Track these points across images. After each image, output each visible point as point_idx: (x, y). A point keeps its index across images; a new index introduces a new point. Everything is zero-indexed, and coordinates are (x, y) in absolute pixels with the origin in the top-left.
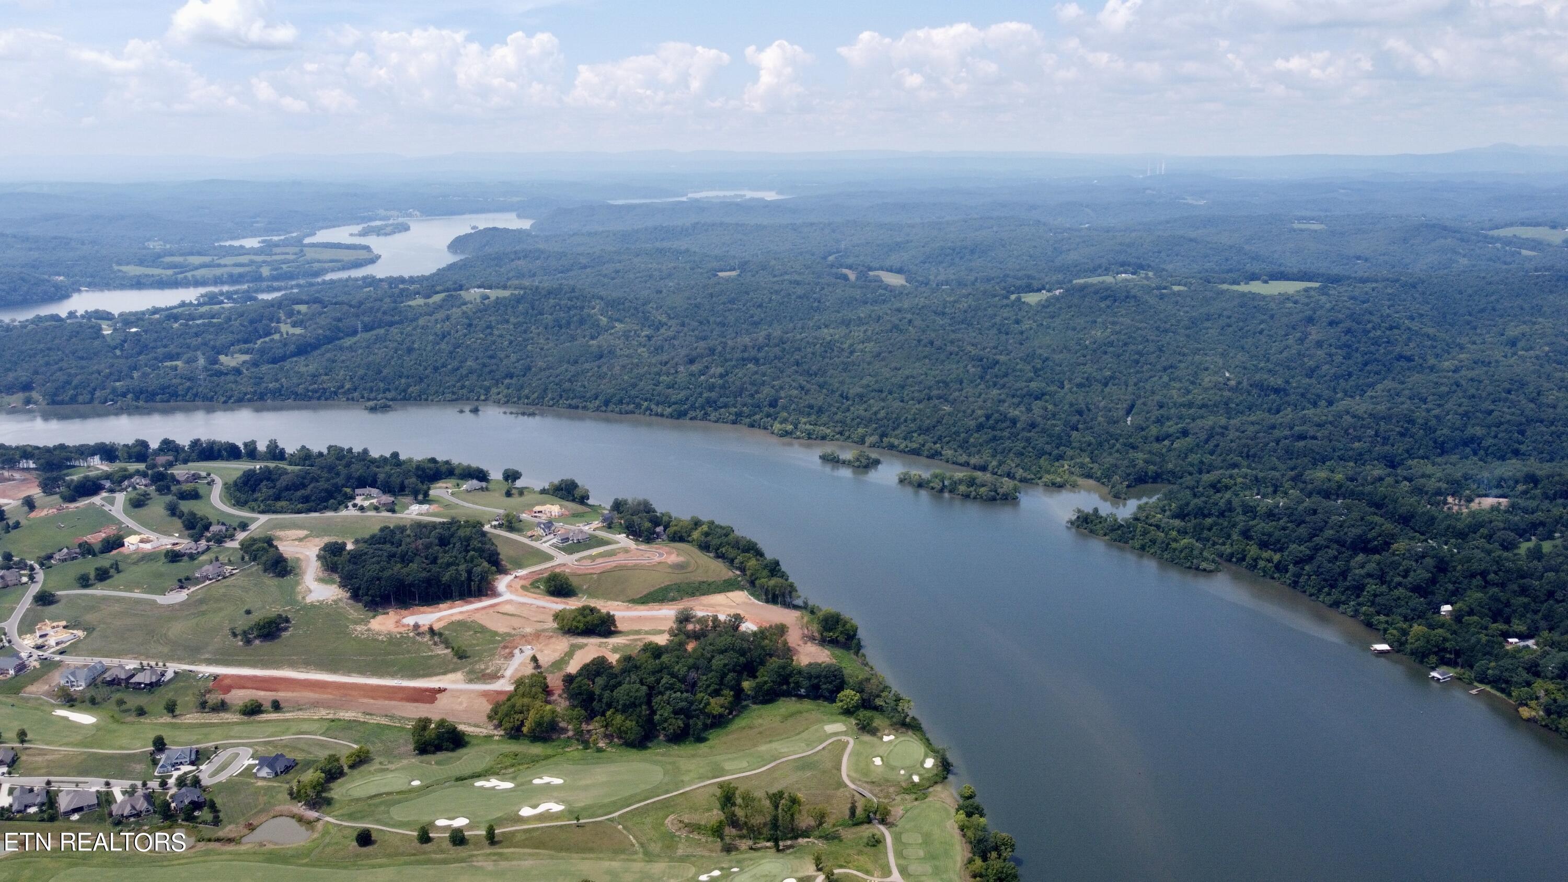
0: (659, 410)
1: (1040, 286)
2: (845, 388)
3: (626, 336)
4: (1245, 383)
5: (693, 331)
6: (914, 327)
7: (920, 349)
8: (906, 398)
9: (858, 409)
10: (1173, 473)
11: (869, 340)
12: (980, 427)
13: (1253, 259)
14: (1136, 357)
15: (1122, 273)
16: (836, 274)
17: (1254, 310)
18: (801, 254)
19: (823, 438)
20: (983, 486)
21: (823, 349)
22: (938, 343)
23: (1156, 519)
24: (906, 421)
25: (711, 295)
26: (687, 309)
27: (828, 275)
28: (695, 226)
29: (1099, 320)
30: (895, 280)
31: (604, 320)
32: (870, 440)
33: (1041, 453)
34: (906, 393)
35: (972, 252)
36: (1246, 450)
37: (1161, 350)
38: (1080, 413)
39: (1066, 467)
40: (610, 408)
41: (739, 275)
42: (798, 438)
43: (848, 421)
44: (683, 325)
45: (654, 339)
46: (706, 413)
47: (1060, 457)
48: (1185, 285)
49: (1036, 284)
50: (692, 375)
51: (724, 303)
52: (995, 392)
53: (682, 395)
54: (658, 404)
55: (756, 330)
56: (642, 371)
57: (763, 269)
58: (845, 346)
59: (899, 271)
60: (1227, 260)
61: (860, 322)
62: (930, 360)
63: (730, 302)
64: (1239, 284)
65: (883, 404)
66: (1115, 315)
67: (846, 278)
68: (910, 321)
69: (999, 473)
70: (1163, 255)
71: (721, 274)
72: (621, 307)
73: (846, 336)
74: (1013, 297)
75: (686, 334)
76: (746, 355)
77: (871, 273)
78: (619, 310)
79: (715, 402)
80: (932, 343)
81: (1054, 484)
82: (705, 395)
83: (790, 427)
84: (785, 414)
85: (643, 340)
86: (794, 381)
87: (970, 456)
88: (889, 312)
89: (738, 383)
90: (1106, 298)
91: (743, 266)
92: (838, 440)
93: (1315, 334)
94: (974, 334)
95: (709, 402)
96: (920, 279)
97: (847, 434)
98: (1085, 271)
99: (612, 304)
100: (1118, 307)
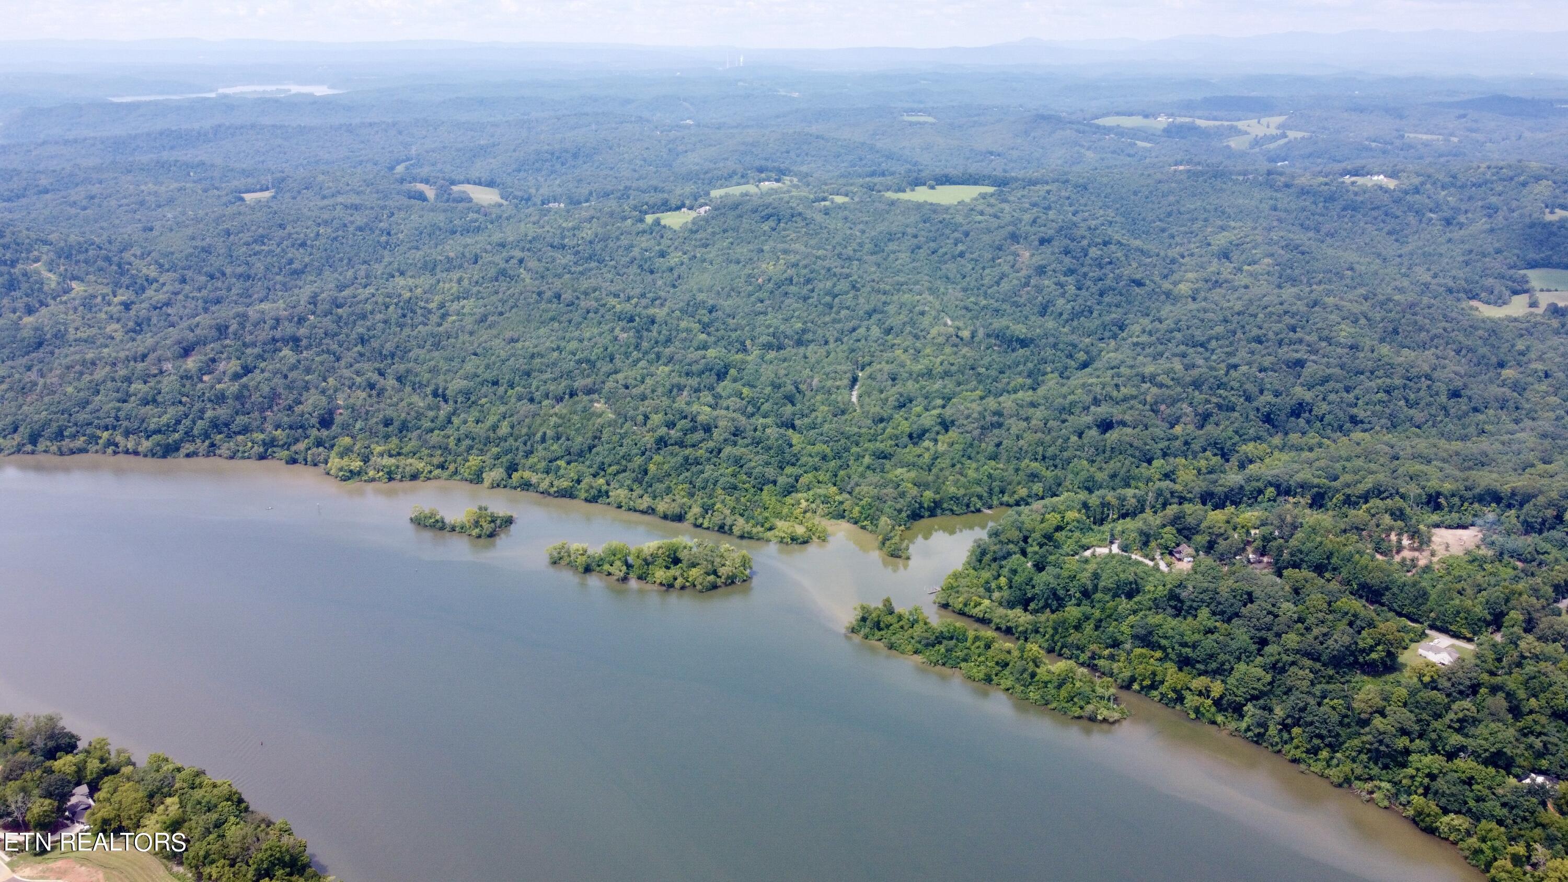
0: (130, 445)
1: (679, 203)
2: (440, 380)
3: (88, 303)
4: (981, 333)
5: (200, 290)
6: (528, 270)
7: (543, 306)
8: (537, 395)
9: (466, 422)
10: (955, 499)
11: (466, 295)
12: (662, 443)
13: (888, 157)
14: (828, 299)
15: (764, 180)
16: (409, 191)
17: (940, 226)
18: (361, 163)
19: (414, 477)
20: (694, 565)
21: (400, 311)
22: (567, 296)
23: (982, 607)
24: (543, 439)
25: (228, 233)
26: (191, 255)
27: (398, 193)
28: (217, 129)
29: (766, 248)
30: (485, 196)
31: (51, 280)
32: (490, 476)
33: (761, 484)
34: (535, 384)
35: (575, 156)
36: (1040, 449)
37: (854, 287)
38: (790, 399)
39: (804, 504)
40: (41, 447)
41: (274, 197)
42: (373, 480)
43: (452, 442)
44: (183, 281)
45: (134, 307)
46: (213, 445)
47: (790, 490)
48: (847, 195)
49: (674, 202)
50: (186, 377)
51: (247, 244)
52: (663, 370)
53: (172, 412)
54: (127, 433)
55: (300, 283)
56: (100, 373)
57: (307, 188)
58: (433, 306)
59: (490, 184)
60: (861, 159)
61: (450, 263)
62: (560, 323)
63: (255, 241)
64: (904, 191)
65: (503, 409)
66: (783, 240)
67: (422, 197)
68: (521, 261)
69: (706, 525)
70: (792, 154)
71: (248, 197)
72: (82, 257)
73: (432, 290)
74: (649, 219)
75: (187, 297)
76: (278, 334)
77: (455, 188)
78: (77, 262)
79: (227, 425)
80: (558, 297)
81: (794, 539)
82: (209, 414)
83: (356, 464)
84: (347, 440)
85: (114, 309)
86: (358, 373)
87: (654, 498)
88: (489, 247)
89: (266, 389)
90: (767, 217)
91: (279, 184)
92: (437, 478)
93: (1026, 256)
94: (610, 276)
95: (216, 425)
96: (519, 194)
97: (452, 467)
98: (719, 178)
99: (66, 254)
100: (785, 230)
